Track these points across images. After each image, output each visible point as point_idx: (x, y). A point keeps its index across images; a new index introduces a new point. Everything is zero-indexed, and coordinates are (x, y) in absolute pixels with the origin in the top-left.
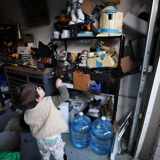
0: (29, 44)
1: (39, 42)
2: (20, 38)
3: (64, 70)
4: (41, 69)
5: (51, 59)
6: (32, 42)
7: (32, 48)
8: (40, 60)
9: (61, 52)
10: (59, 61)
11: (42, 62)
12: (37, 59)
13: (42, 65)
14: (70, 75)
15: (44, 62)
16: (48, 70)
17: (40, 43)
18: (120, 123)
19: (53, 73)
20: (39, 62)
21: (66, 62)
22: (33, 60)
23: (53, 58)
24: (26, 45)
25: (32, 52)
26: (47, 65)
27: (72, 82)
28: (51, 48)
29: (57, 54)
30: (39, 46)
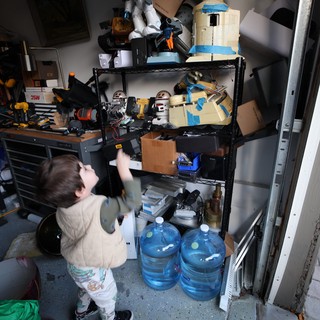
0: (49, 82)
1: (70, 77)
2: (29, 69)
3: (123, 132)
4: (75, 131)
5: (95, 112)
6: (55, 77)
7: (55, 90)
8: (72, 115)
9: (116, 96)
10: (112, 115)
11: (76, 118)
12: (66, 112)
13: (76, 125)
14: (134, 143)
15: (82, 118)
16: (89, 135)
17: (72, 79)
18: (237, 237)
19: (100, 140)
20: (71, 119)
21: (126, 117)
22: (58, 114)
23: (99, 108)
24: (43, 84)
25: (55, 98)
26: (88, 125)
27: (139, 158)
28: (94, 90)
29: (107, 100)
30: (70, 86)
